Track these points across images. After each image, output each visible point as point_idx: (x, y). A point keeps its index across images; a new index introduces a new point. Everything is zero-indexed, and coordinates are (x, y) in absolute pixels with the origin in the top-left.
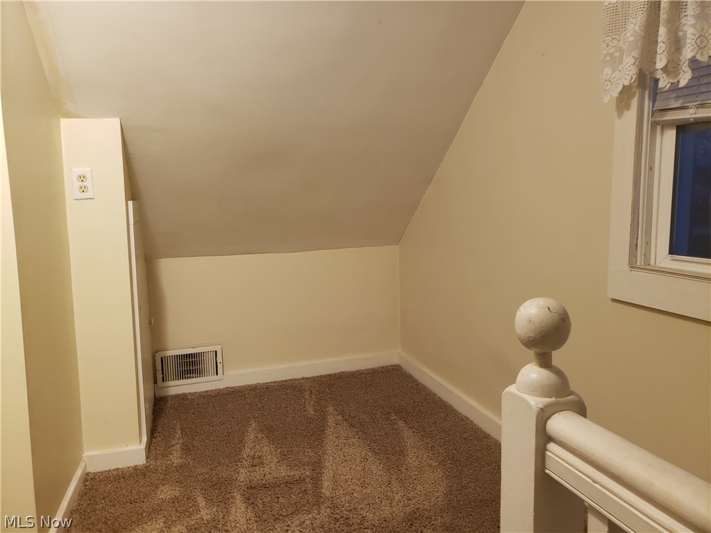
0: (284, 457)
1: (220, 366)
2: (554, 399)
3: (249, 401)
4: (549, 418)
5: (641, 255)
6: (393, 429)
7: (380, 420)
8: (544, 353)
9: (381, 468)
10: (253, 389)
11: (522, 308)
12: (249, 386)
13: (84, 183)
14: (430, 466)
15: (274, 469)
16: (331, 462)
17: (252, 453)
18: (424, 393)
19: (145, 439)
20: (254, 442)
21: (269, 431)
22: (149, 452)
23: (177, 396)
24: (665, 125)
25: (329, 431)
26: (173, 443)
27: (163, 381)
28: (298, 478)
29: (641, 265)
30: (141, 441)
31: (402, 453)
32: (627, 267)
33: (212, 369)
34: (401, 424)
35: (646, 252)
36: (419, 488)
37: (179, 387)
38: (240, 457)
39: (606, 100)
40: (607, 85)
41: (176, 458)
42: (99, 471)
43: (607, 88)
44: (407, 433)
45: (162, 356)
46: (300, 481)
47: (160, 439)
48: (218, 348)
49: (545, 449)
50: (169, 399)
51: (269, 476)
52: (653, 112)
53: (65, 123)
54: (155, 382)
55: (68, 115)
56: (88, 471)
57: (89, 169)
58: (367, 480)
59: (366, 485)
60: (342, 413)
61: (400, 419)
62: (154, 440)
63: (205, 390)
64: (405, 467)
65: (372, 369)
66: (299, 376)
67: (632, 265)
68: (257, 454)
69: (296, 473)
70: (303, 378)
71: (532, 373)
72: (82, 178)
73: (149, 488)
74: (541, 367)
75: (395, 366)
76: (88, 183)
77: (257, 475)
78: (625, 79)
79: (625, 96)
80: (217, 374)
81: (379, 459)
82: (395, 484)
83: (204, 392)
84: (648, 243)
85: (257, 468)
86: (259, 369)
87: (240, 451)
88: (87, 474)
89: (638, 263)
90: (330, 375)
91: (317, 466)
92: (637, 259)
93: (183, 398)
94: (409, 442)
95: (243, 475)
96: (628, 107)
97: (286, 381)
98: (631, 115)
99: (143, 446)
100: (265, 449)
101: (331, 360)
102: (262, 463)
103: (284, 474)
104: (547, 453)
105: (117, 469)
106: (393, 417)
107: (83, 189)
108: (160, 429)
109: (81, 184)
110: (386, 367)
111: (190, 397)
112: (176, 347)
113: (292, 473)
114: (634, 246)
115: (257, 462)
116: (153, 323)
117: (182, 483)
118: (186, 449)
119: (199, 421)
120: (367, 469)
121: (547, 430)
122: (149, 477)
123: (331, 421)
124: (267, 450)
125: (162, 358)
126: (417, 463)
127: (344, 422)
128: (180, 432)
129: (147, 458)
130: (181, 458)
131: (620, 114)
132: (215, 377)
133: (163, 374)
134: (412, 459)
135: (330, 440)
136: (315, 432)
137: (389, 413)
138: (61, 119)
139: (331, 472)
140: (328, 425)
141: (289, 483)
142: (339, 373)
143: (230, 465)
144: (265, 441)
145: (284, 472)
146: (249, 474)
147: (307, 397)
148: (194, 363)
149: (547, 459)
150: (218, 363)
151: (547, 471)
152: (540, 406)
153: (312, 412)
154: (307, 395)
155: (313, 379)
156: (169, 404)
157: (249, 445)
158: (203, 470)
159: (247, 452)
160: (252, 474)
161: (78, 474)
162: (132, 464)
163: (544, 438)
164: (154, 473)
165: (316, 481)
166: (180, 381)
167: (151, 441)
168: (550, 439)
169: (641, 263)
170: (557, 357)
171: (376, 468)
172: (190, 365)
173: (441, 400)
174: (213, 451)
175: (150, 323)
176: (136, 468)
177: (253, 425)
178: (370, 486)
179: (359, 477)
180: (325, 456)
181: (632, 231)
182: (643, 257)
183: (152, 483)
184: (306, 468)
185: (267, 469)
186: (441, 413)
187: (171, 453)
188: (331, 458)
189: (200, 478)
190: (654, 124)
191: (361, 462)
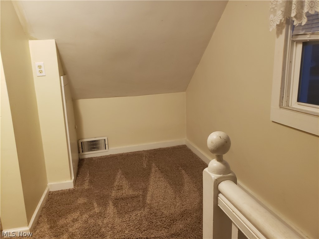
0: (132, 186)
1: (107, 146)
2: (222, 175)
3: (119, 161)
4: (219, 183)
5: (285, 102)
6: (179, 174)
7: (174, 170)
8: (219, 156)
9: (172, 191)
10: (121, 155)
11: (210, 136)
12: (120, 154)
13: (41, 69)
14: (194, 191)
15: (127, 191)
16: (151, 188)
17: (118, 184)
18: (195, 158)
19: (73, 178)
20: (120, 179)
21: (126, 175)
22: (75, 183)
23: (89, 159)
24: (298, 42)
25: (152, 175)
26: (86, 179)
27: (83, 152)
28: (137, 195)
29: (285, 106)
30: (71, 179)
31: (182, 185)
32: (278, 107)
33: (104, 147)
34: (183, 172)
35: (287, 100)
36: (188, 200)
37: (89, 155)
38: (113, 186)
39: (271, 30)
40: (271, 23)
41: (86, 186)
42: (55, 191)
43: (271, 24)
44: (185, 176)
45: (81, 141)
46: (137, 197)
47: (80, 178)
48: (106, 138)
49: (218, 196)
50: (85, 160)
51: (124, 194)
52: (292, 35)
53: (31, 42)
54: (79, 153)
55: (32, 39)
56: (50, 191)
57: (43, 63)
58: (166, 197)
59: (165, 199)
60: (158, 167)
61: (183, 169)
62: (78, 178)
63: (101, 156)
64: (183, 191)
65: (173, 147)
66: (142, 150)
67: (281, 106)
68: (120, 184)
69: (136, 193)
70: (143, 151)
71: (214, 164)
72: (40, 67)
73: (74, 198)
74: (218, 161)
75: (184, 145)
76: (42, 69)
77: (119, 194)
78: (278, 21)
79: (280, 28)
80: (106, 149)
81: (172, 187)
82: (178, 198)
83: (100, 157)
84: (288, 96)
85: (120, 191)
86: (124, 147)
87: (113, 183)
88: (50, 192)
89: (284, 106)
90: (155, 150)
91: (145, 190)
92: (283, 103)
93: (91, 159)
94: (186, 180)
95: (114, 194)
96: (281, 33)
97: (136, 152)
98: (282, 37)
99: (72, 181)
100: (124, 182)
101: (155, 143)
102: (122, 189)
103: (131, 194)
104: (219, 198)
105: (62, 190)
106: (180, 168)
107: (41, 72)
108: (80, 173)
109: (40, 69)
110: (180, 146)
111: (94, 159)
112: (88, 138)
113: (135, 193)
114: (282, 98)
115: (120, 188)
116: (77, 127)
117: (88, 197)
118: (91, 182)
119: (97, 169)
120: (166, 192)
121: (219, 188)
122: (75, 194)
123: (153, 170)
124: (125, 183)
125: (81, 143)
126: (188, 189)
127: (159, 171)
128: (88, 174)
129: (75, 185)
130: (88, 186)
131: (278, 36)
132: (105, 150)
133: (82, 149)
134: (186, 188)
135: (152, 178)
136: (146, 175)
137: (178, 167)
138: (29, 41)
139: (151, 193)
140: (152, 172)
141: (133, 197)
142: (159, 149)
143: (109, 189)
144: (124, 179)
145: (131, 192)
146: (116, 193)
147: (144, 159)
148: (96, 144)
149: (218, 200)
150: (106, 145)
151: (218, 205)
152: (216, 178)
153: (145, 166)
154: (144, 158)
155: (147, 151)
156: (85, 162)
157: (117, 180)
158: (97, 191)
159: (116, 183)
160: (118, 193)
161: (46, 192)
162: (68, 188)
163: (217, 192)
164: (77, 192)
165: (144, 196)
166: (90, 152)
167: (77, 178)
168: (220, 192)
169: (285, 105)
170: (225, 157)
171: (170, 191)
172: (94, 145)
173: (202, 161)
174: (102, 183)
175: (75, 128)
176: (69, 190)
177: (120, 172)
178: (167, 199)
179: (163, 195)
180: (149, 186)
181: (281, 91)
182: (286, 102)
183: (76, 197)
184: (140, 191)
185: (124, 191)
186: (201, 167)
187: (84, 184)
188: (151, 187)
189: (95, 195)
190: (293, 41)
191: (164, 188)
